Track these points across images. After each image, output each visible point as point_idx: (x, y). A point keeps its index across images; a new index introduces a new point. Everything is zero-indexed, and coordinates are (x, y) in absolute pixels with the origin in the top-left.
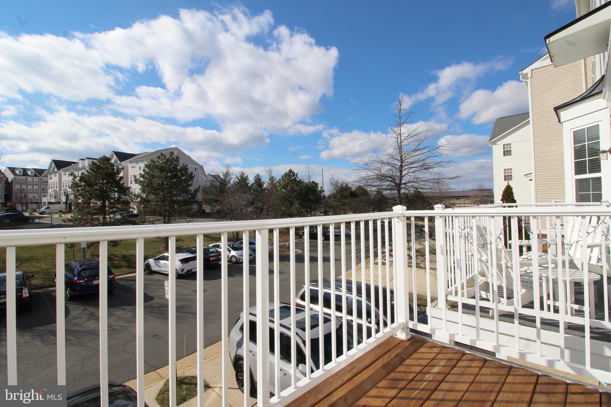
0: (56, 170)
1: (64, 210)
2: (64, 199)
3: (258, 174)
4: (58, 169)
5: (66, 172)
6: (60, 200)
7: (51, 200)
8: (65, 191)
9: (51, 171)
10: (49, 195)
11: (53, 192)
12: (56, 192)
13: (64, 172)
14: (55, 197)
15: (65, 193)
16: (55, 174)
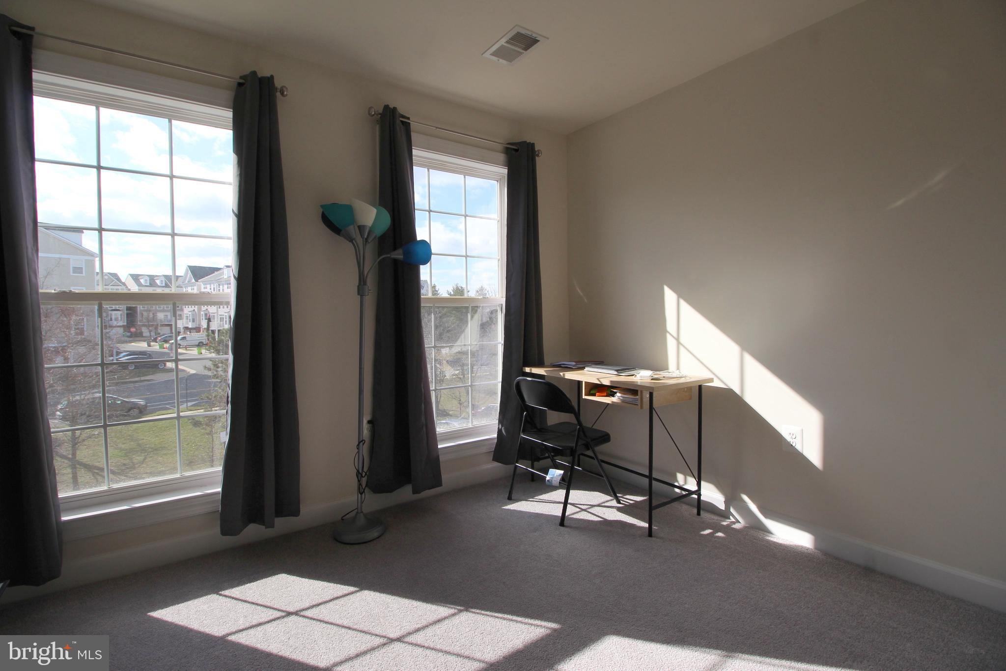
0: (193, 280)
1: (205, 342)
2: (204, 324)
3: (482, 287)
4: (197, 281)
5: (206, 284)
6: (200, 324)
7: (188, 324)
8: (207, 312)
9: (186, 282)
10: (185, 318)
11: (190, 313)
12: (194, 313)
13: (204, 285)
14: (193, 321)
15: (206, 315)
16: (191, 286)
